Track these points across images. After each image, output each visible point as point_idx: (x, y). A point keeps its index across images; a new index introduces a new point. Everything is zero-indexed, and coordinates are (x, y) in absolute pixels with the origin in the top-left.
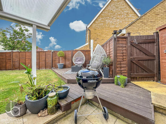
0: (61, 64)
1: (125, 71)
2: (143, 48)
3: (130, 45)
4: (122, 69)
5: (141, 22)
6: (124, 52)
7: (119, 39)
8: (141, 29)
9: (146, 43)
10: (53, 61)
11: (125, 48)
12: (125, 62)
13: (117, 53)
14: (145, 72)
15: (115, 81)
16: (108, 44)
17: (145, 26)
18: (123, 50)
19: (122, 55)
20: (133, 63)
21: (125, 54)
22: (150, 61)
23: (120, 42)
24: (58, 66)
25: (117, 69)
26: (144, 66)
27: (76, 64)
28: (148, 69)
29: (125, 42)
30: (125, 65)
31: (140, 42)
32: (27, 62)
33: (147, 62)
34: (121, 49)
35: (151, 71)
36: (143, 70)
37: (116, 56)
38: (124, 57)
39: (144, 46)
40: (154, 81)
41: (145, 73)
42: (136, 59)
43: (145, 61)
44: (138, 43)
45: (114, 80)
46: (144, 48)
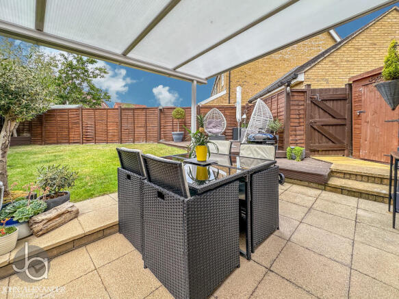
0: (178, 132)
1: (302, 141)
2: (328, 107)
3: (310, 102)
4: (298, 137)
5: (331, 61)
6: (302, 112)
7: (295, 94)
8: (330, 73)
9: (333, 100)
10: (160, 126)
11: (302, 107)
12: (303, 127)
13: (290, 114)
14: (330, 142)
15: (288, 153)
16: (276, 99)
17: (337, 68)
18: (299, 110)
19: (298, 117)
20: (315, 129)
21: (302, 116)
22: (338, 127)
23: (296, 98)
24: (174, 137)
25: (291, 139)
26: (330, 134)
27: (210, 132)
28: (335, 138)
29: (302, 98)
30: (302, 132)
31: (325, 98)
32: (111, 128)
33: (334, 127)
34: (296, 107)
35: (340, 142)
36: (328, 140)
37: (288, 118)
38: (302, 120)
39: (330, 104)
40: (343, 156)
41: (331, 144)
42: (318, 124)
43: (331, 127)
44: (322, 100)
45: (286, 154)
46: (331, 106)
